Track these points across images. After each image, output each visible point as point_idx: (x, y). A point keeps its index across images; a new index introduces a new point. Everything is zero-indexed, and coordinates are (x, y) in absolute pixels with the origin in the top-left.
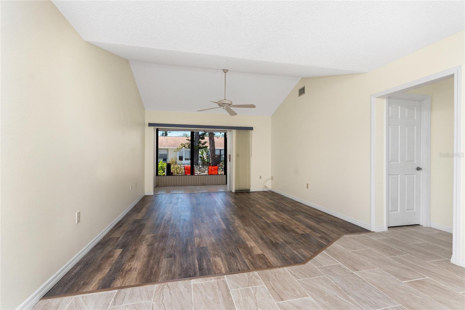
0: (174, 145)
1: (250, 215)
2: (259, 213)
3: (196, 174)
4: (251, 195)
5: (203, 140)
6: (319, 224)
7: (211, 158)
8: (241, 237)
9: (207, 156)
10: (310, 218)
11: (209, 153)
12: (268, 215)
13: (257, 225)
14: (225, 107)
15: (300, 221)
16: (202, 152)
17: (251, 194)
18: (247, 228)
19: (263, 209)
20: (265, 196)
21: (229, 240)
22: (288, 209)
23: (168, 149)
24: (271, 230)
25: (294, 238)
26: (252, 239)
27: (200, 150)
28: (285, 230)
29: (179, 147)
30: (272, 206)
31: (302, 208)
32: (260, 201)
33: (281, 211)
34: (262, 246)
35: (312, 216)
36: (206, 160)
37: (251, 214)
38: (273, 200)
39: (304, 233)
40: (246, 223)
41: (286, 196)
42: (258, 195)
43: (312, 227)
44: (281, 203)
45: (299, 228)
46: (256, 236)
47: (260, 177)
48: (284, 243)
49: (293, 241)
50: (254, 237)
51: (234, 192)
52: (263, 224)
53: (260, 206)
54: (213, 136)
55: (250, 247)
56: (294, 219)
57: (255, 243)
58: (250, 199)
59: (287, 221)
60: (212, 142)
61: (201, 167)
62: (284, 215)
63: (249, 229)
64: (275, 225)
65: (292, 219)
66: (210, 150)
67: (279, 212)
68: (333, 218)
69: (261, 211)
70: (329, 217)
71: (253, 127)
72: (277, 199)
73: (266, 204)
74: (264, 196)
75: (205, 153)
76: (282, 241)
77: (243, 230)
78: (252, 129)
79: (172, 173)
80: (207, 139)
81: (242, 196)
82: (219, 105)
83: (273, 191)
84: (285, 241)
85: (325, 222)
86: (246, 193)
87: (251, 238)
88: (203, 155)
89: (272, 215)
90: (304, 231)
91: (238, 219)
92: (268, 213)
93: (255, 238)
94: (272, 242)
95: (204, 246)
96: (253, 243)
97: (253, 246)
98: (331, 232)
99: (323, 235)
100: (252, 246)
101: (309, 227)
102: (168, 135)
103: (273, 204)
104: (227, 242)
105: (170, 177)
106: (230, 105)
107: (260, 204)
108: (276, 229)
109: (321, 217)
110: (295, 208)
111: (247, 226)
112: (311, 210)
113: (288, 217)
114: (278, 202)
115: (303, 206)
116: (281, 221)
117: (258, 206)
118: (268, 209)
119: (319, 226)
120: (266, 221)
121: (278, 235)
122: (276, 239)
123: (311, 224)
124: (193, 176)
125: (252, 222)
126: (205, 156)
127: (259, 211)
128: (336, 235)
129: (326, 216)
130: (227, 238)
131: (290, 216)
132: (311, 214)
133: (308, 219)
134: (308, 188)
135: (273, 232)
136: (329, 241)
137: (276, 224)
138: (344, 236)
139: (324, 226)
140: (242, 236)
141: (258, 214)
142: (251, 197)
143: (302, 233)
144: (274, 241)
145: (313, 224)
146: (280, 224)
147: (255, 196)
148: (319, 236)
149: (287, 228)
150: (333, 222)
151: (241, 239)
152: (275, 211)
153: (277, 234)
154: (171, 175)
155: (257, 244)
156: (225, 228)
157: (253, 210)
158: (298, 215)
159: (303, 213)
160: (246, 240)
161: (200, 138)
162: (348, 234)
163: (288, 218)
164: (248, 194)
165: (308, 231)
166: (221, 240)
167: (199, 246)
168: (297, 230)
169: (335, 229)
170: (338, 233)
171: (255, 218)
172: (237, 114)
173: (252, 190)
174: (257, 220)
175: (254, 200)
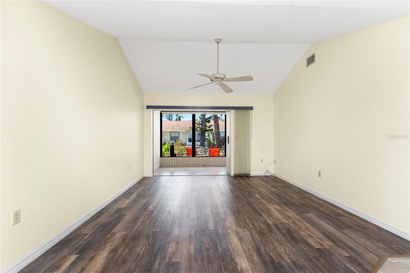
0: (184, 128)
1: (246, 209)
2: (257, 206)
3: (197, 156)
4: (251, 181)
5: (209, 123)
6: (342, 230)
7: (215, 140)
8: (230, 246)
9: (213, 138)
10: (327, 219)
11: (215, 135)
12: (269, 209)
13: (254, 226)
14: (218, 82)
15: (313, 224)
16: (208, 134)
17: (251, 179)
18: (240, 230)
19: (264, 201)
20: (267, 182)
21: (213, 253)
22: (294, 202)
23: (179, 132)
24: (273, 237)
25: (307, 256)
26: (245, 252)
27: (206, 132)
28: (293, 238)
29: (187, 130)
30: (274, 197)
31: (313, 201)
32: (261, 189)
33: (286, 205)
34: (257, 269)
35: (329, 215)
36: (212, 141)
37: (248, 207)
38: (276, 188)
39: (321, 247)
40: (241, 223)
41: (291, 183)
42: (258, 180)
43: (331, 236)
44: (286, 193)
45: (312, 237)
46: (250, 247)
47: (262, 161)
48: (292, 265)
49: (306, 264)
50: (248, 248)
51: (233, 176)
52: (262, 225)
53: (260, 196)
54: (218, 119)
55: (240, 270)
56: (304, 219)
57: (249, 262)
58: (249, 185)
59: (294, 223)
60: (217, 125)
61: (207, 148)
62: (289, 211)
63: (243, 233)
64: (278, 229)
65: (300, 219)
66: (215, 133)
67: (284, 206)
68: (361, 222)
69: (261, 203)
70: (354, 218)
71: (253, 107)
72: (281, 187)
73: (267, 193)
74: (265, 183)
75: (211, 135)
76: (289, 261)
77: (235, 233)
78: (251, 108)
79: (175, 154)
80: (212, 122)
81: (241, 181)
82: (211, 80)
83: (276, 176)
84: (294, 263)
85: (350, 227)
86: (245, 178)
87: (244, 250)
88: (209, 137)
89: (274, 209)
90: (321, 244)
91: (230, 215)
92: (270, 207)
93: (249, 250)
94: (273, 261)
95: (177, 261)
96: (246, 261)
97: (245, 268)
98: (363, 248)
99: (353, 254)
100: (243, 268)
101: (328, 236)
102: (181, 120)
103: (276, 194)
104: (208, 256)
105: (173, 158)
106: (223, 79)
107: (260, 193)
108: (280, 236)
109: (341, 218)
110: (305, 201)
111: (241, 227)
112: (326, 206)
113: (296, 216)
114: (282, 191)
115: (314, 198)
116: (287, 222)
117: (257, 196)
118: (270, 201)
119: (342, 234)
120: (266, 221)
121: (283, 249)
122: (280, 256)
123: (329, 231)
124: (194, 158)
125: (248, 220)
126: (211, 137)
127: (258, 203)
128: (373, 256)
129: (348, 217)
130: (212, 248)
131: (298, 214)
132: (328, 213)
133: (324, 221)
134: (320, 176)
135: (275, 241)
136: (365, 268)
137: (280, 226)
138: (389, 259)
139: (349, 235)
140: (232, 246)
141: (257, 208)
142: (251, 183)
143: (318, 247)
144: (276, 261)
145: (333, 231)
146: (285, 227)
147: (255, 182)
148: (346, 257)
149: (295, 235)
150: (362, 228)
151: (230, 251)
152: (278, 204)
153: (280, 246)
154: (174, 156)
155: (251, 265)
156: (213, 228)
157: (251, 201)
158: (309, 213)
159: (316, 210)
160: (236, 254)
161: (206, 121)
162: (395, 257)
163: (295, 218)
164: (248, 179)
165: (327, 244)
166: (201, 251)
167: (170, 259)
168: (310, 241)
169: (369, 243)
170: (376, 253)
171: (252, 215)
172: (233, 91)
173: (253, 173)
174: (255, 218)
175: (253, 188)
